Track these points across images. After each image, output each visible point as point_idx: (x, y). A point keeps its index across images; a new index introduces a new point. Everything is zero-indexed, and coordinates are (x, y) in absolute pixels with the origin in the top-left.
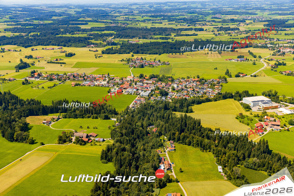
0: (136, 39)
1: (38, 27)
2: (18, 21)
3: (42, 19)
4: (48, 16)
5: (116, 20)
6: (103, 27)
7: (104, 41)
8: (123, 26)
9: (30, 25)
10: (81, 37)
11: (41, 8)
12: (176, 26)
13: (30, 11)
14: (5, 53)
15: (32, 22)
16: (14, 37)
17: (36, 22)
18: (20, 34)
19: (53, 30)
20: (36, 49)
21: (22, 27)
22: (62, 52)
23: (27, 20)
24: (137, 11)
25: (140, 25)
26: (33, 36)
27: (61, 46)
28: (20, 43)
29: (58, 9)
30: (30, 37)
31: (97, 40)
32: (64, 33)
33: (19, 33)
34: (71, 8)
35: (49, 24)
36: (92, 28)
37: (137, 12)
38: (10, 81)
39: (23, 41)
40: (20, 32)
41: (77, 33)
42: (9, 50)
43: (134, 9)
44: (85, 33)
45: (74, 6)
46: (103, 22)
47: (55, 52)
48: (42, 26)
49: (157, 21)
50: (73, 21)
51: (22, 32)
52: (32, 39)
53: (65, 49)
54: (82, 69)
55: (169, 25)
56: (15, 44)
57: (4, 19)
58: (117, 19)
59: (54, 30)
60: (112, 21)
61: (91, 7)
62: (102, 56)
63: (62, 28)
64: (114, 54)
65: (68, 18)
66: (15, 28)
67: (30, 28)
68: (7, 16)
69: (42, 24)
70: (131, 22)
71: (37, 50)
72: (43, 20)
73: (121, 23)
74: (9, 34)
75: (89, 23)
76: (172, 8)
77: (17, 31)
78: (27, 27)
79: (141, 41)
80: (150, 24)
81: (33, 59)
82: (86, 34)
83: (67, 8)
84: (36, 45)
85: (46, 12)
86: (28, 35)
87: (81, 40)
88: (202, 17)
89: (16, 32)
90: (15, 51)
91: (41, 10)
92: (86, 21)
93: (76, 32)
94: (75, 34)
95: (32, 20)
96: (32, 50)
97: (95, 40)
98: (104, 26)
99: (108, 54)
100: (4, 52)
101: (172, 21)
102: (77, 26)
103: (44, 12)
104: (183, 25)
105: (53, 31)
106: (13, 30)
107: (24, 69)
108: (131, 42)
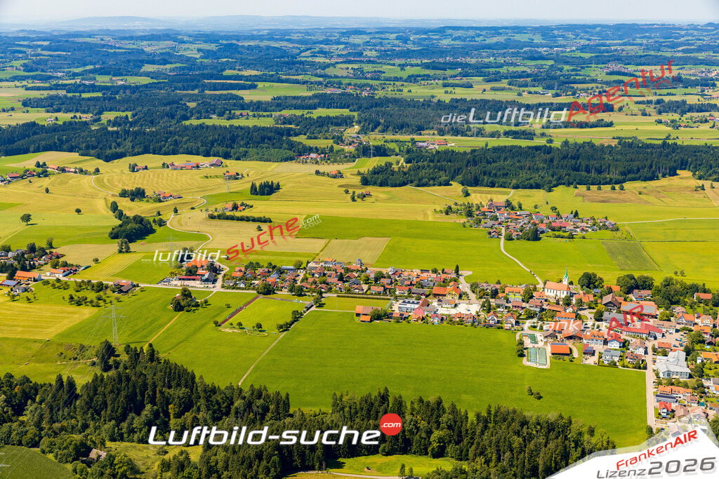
0: (434, 134)
1: (117, 96)
2: (50, 78)
3: (118, 73)
4: (131, 64)
5: (330, 77)
6: (310, 98)
7: (339, 140)
8: (365, 94)
9: (93, 88)
10: (263, 129)
11: (102, 40)
12: (520, 95)
13: (75, 50)
14: (53, 178)
15: (91, 79)
16: (60, 126)
17: (102, 80)
18: (75, 117)
19: (165, 105)
20: (144, 165)
21: (70, 95)
22: (230, 178)
23: (75, 75)
24: (371, 50)
25: (410, 91)
26: (115, 123)
27: (214, 156)
28: (88, 147)
29: (149, 42)
30: (109, 125)
31: (315, 138)
32: (203, 114)
33: (72, 115)
34: (183, 42)
35: (146, 86)
36: (274, 99)
37: (374, 53)
38: (121, 291)
39: (93, 139)
40: (71, 111)
41: (241, 115)
42: (63, 170)
43: (359, 45)
44: (265, 114)
45: (190, 36)
46: (297, 82)
47: (207, 177)
48: (128, 92)
49: (451, 81)
50: (211, 77)
51: (77, 111)
52: (117, 132)
53: (233, 165)
54: (334, 241)
55: (497, 93)
56: (71, 150)
57: (10, 72)
58: (330, 71)
59: (169, 103)
60: (321, 79)
61: (238, 38)
62: (369, 195)
63: (188, 98)
64: (400, 185)
65: (190, 69)
66: (51, 98)
67: (97, 99)
68: (17, 63)
69: (125, 88)
70: (380, 82)
71: (146, 168)
72: (122, 75)
73: (350, 84)
74: (42, 117)
75: (260, 85)
76: (463, 43)
77: (63, 107)
78: (85, 95)
79: (456, 143)
80: (438, 88)
81: (148, 201)
82: (268, 116)
83: (172, 42)
84: (139, 154)
85: (117, 50)
86: (99, 120)
87: (270, 139)
88: (573, 70)
89: (58, 110)
90: (81, 171)
91: (104, 46)
92: (248, 78)
93: (238, 112)
94: (238, 118)
95: (91, 75)
96: (133, 168)
97: (310, 138)
98: (310, 94)
99: (381, 185)
100: (45, 174)
101: (496, 80)
102: (230, 92)
103: (112, 51)
104: (536, 93)
105: (168, 108)
106: (51, 104)
107: (139, 242)
108: (425, 144)
